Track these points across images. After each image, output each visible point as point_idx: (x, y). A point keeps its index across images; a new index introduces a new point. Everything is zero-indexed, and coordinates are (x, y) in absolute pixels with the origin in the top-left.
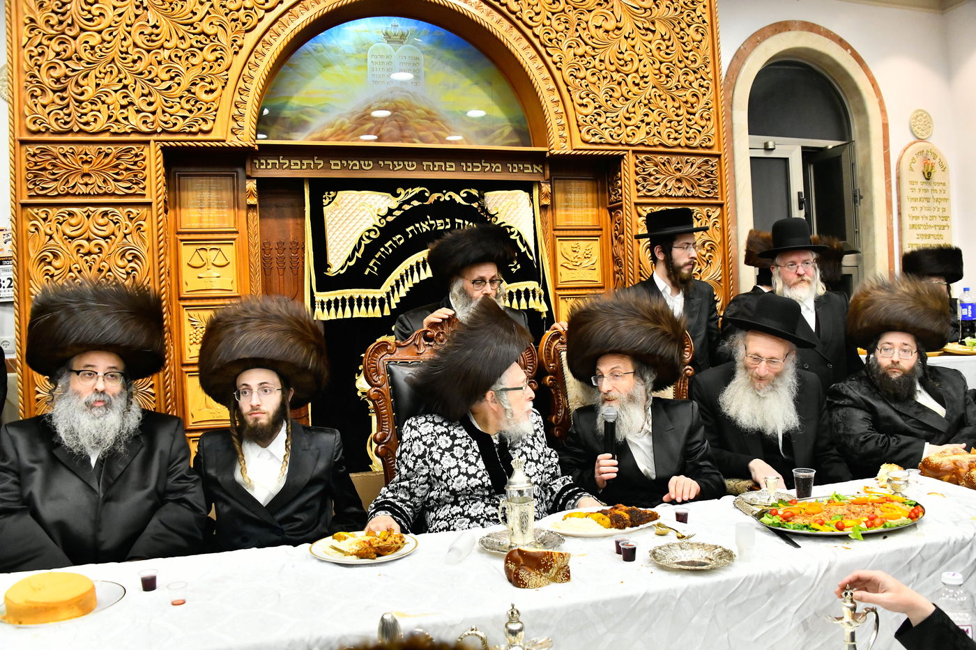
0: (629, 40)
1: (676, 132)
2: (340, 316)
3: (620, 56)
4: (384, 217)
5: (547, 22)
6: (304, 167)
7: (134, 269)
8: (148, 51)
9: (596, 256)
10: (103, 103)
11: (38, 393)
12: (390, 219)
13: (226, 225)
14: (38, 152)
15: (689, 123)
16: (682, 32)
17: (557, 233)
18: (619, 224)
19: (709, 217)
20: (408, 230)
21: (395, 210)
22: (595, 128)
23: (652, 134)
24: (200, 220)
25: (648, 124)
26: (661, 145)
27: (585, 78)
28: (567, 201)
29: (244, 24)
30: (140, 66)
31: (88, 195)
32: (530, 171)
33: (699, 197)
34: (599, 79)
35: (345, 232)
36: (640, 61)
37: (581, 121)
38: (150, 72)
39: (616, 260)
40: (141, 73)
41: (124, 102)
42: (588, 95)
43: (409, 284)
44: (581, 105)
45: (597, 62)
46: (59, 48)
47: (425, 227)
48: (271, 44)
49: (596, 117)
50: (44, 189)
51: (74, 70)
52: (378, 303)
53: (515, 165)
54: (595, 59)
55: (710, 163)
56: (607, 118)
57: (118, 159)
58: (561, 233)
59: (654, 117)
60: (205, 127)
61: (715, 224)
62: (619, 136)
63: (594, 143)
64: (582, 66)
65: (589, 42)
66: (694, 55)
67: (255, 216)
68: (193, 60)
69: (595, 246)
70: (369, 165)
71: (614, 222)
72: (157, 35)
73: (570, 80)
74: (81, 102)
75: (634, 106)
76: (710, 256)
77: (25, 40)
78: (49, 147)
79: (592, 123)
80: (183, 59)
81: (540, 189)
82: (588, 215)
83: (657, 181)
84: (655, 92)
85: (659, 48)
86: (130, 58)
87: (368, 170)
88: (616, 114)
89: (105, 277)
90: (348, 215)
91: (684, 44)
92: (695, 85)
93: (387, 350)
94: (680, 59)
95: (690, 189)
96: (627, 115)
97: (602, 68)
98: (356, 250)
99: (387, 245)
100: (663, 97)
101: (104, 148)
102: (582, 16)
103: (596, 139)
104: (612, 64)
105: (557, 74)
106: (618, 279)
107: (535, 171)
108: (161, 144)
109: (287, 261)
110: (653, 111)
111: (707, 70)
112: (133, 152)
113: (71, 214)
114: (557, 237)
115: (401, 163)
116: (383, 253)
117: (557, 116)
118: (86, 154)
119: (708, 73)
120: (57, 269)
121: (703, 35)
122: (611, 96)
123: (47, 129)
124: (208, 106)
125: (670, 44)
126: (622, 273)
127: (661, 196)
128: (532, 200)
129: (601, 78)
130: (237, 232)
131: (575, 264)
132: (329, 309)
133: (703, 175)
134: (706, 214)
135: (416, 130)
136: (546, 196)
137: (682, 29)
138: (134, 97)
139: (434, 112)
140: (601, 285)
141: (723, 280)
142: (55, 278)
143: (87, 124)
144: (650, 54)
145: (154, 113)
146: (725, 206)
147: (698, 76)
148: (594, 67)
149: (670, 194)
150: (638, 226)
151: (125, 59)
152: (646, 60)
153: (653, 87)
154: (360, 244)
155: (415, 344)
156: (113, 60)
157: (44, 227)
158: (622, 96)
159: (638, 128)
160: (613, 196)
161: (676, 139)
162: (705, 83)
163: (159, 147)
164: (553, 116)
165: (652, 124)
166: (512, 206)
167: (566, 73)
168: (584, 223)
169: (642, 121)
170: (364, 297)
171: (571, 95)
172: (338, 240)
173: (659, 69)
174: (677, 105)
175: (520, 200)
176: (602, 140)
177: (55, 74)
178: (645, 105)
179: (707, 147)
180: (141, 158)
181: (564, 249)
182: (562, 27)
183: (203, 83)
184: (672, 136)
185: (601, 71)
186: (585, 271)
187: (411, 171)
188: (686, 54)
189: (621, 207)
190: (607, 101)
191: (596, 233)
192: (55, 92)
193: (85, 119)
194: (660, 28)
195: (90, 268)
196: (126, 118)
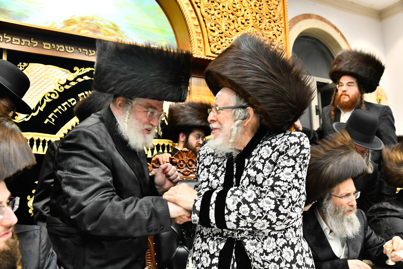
3: (234, 6)
4: (63, 85)
6: (23, 44)
12: (67, 87)
21: (71, 81)
22: (219, 45)
27: (214, 15)
34: (222, 17)
35: (32, 92)
36: (245, 10)
37: (211, 40)
42: (215, 25)
44: (212, 30)
45: (221, 7)
49: (220, 38)
54: (220, 5)
56: (226, 40)
64: (213, 8)
66: (274, 12)
73: (205, 14)
79: (217, 41)
84: (253, 29)
85: (255, 5)
88: (232, 39)
90: (36, 80)
91: (269, 5)
94: (267, 14)
97: (224, 10)
98: (39, 105)
99: (63, 105)
104: (229, 9)
105: (198, 10)
116: (60, 110)
117: (197, 34)
119: (281, 24)
122: (228, 28)
125: (261, 4)
129: (223, 17)
148: (219, 9)
152: (248, 11)
153: (252, 27)
154: (43, 101)
158: (235, 29)
162: (279, 29)
164: (195, 34)
170: (42, 139)
171: (205, 24)
173: (255, 17)
185: (223, 12)
188: (270, 11)
190: (226, 30)
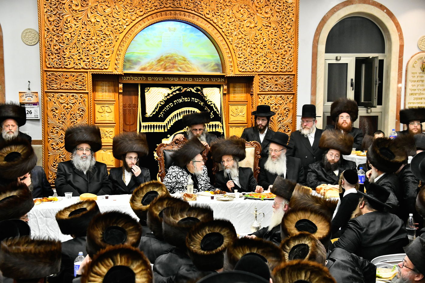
0: (260, 31)
1: (277, 66)
2: (150, 131)
3: (256, 38)
4: (166, 97)
5: (228, 26)
6: (139, 79)
7: (82, 114)
8: (87, 40)
9: (245, 112)
10: (72, 58)
11: (49, 153)
12: (168, 97)
13: (111, 98)
14: (51, 74)
15: (282, 62)
16: (282, 26)
19: (288, 98)
20: (175, 101)
21: (170, 94)
22: (244, 66)
23: (266, 67)
24: (102, 96)
25: (265, 63)
26: (270, 71)
27: (241, 47)
29: (119, 31)
30: (84, 46)
31: (67, 89)
32: (220, 81)
33: (284, 91)
34: (246, 47)
35: (152, 102)
36: (264, 39)
37: (239, 64)
38: (88, 48)
40: (85, 48)
41: (79, 58)
43: (174, 121)
44: (239, 57)
45: (246, 41)
46: (57, 39)
47: (181, 101)
48: (128, 38)
49: (245, 62)
50: (53, 87)
51: (62, 47)
52: (163, 127)
53: (214, 79)
54: (245, 39)
55: (290, 78)
56: (249, 62)
57: (77, 77)
58: (231, 103)
59: (268, 61)
60: (106, 67)
61: (290, 101)
62: (253, 69)
63: (243, 72)
64: (240, 43)
65: (243, 33)
66: (287, 35)
67: (121, 96)
68: (102, 44)
69: (244, 108)
70: (161, 79)
72: (90, 35)
73: (235, 48)
74: (64, 58)
75: (260, 57)
77: (46, 36)
78: (55, 73)
79: (243, 64)
80: (99, 43)
81: (223, 87)
82: (242, 96)
83: (267, 85)
84: (269, 51)
85: (272, 33)
86: (81, 43)
87: (161, 81)
88: (252, 60)
89: (72, 117)
90: (153, 96)
91: (283, 31)
92: (286, 47)
93: (164, 146)
94: (281, 37)
95: (281, 88)
96: (257, 61)
97: (248, 43)
98: (156, 108)
99: (167, 107)
100: (272, 53)
101: (73, 74)
102: (241, 23)
103: (244, 70)
104: (252, 41)
105: (230, 46)
107: (222, 81)
108: (91, 73)
109: (132, 111)
110: (267, 58)
111: (292, 41)
112: (82, 75)
113: (62, 96)
115: (173, 78)
116: (165, 109)
117: (229, 62)
118: (67, 76)
120: (57, 113)
121: (291, 26)
122: (251, 54)
123: (54, 67)
124: (107, 60)
125: (276, 31)
127: (269, 91)
128: (220, 91)
130: (115, 101)
132: (146, 128)
133: (287, 82)
134: (286, 97)
135: (179, 64)
136: (225, 90)
137: (282, 25)
138: (82, 56)
139: (186, 57)
140: (246, 122)
141: (293, 122)
142: (56, 117)
143: (67, 65)
144: (268, 36)
145: (89, 62)
146: (295, 94)
147: (288, 43)
148: (245, 43)
149: (272, 90)
150: (258, 102)
151: (79, 43)
152: (266, 39)
153: (268, 49)
154: (157, 106)
156: (75, 43)
157: (53, 99)
158: (255, 53)
159: (261, 65)
161: (276, 69)
163: (91, 74)
165: (267, 63)
166: (213, 93)
167: (234, 45)
168: (240, 99)
169: (263, 63)
170: (158, 125)
171: (235, 54)
172: (150, 105)
173: (271, 42)
174: (278, 56)
175: (216, 91)
176: (246, 71)
177: (56, 48)
178: (264, 56)
179: (289, 71)
180: (85, 77)
181: (232, 109)
182: (233, 28)
183: (105, 52)
184: (275, 68)
186: (240, 117)
187: (176, 81)
188: (283, 35)
189: (253, 95)
190: (249, 55)
191: (245, 103)
192: (56, 54)
193: (66, 64)
194: (273, 25)
195: (68, 114)
196: (80, 64)
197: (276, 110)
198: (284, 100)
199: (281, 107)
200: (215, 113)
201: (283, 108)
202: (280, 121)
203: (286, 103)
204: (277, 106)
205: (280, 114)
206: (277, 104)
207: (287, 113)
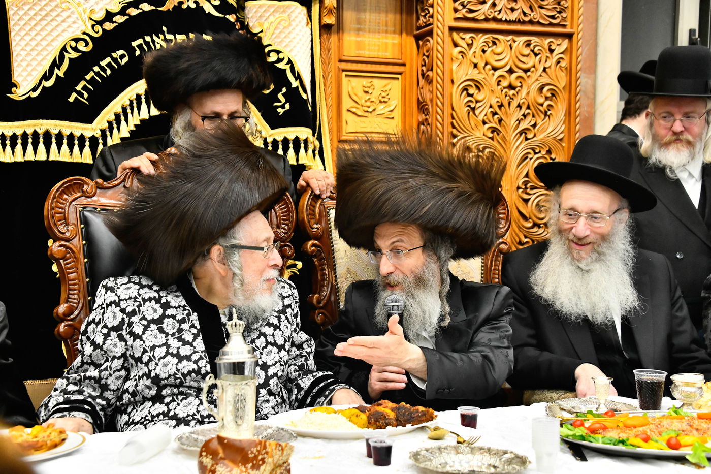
4: (100, 23)
9: (395, 101)
12: (108, 26)
17: (344, 66)
18: (428, 57)
19: (551, 51)
20: (134, 44)
21: (115, 14)
28: (359, 22)
33: (539, 23)
35: (38, 39)
39: (422, 107)
47: (160, 43)
52: (87, 143)
58: (349, 67)
61: (559, 62)
69: (395, 88)
71: (421, 55)
76: (550, 106)
81: (322, 1)
82: (386, 44)
93: (83, 191)
95: (527, 11)
98: (55, 64)
99: (103, 63)
106: (423, 131)
114: (344, 70)
116: (97, 74)
126: (429, 124)
127: (486, 20)
128: (310, 16)
131: (366, 109)
134: (547, 47)
141: (566, 139)
146: (575, 37)
149: (499, 17)
150: (452, 59)
154: (61, 56)
155: (125, 187)
160: (421, 18)
166: (283, 23)
168: (381, 54)
172: (29, 48)
175: (293, 16)
181: (353, 88)
186: (380, 120)
189: (430, 33)
191: (397, 69)
197: (512, 92)
198: (536, 55)
199: (530, 81)
200: (293, 95)
201: (536, 86)
202: (524, 131)
203: (545, 70)
204: (514, 76)
205: (524, 108)
206: (516, 69)
207: (548, 103)
